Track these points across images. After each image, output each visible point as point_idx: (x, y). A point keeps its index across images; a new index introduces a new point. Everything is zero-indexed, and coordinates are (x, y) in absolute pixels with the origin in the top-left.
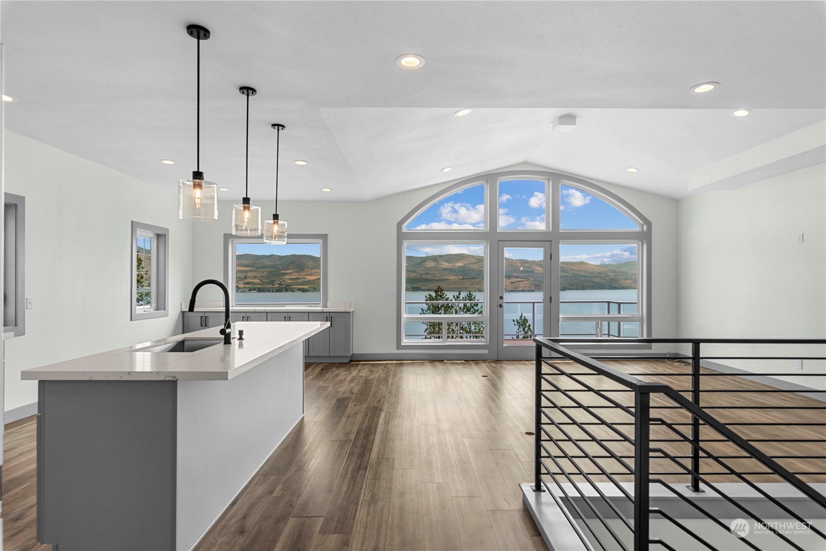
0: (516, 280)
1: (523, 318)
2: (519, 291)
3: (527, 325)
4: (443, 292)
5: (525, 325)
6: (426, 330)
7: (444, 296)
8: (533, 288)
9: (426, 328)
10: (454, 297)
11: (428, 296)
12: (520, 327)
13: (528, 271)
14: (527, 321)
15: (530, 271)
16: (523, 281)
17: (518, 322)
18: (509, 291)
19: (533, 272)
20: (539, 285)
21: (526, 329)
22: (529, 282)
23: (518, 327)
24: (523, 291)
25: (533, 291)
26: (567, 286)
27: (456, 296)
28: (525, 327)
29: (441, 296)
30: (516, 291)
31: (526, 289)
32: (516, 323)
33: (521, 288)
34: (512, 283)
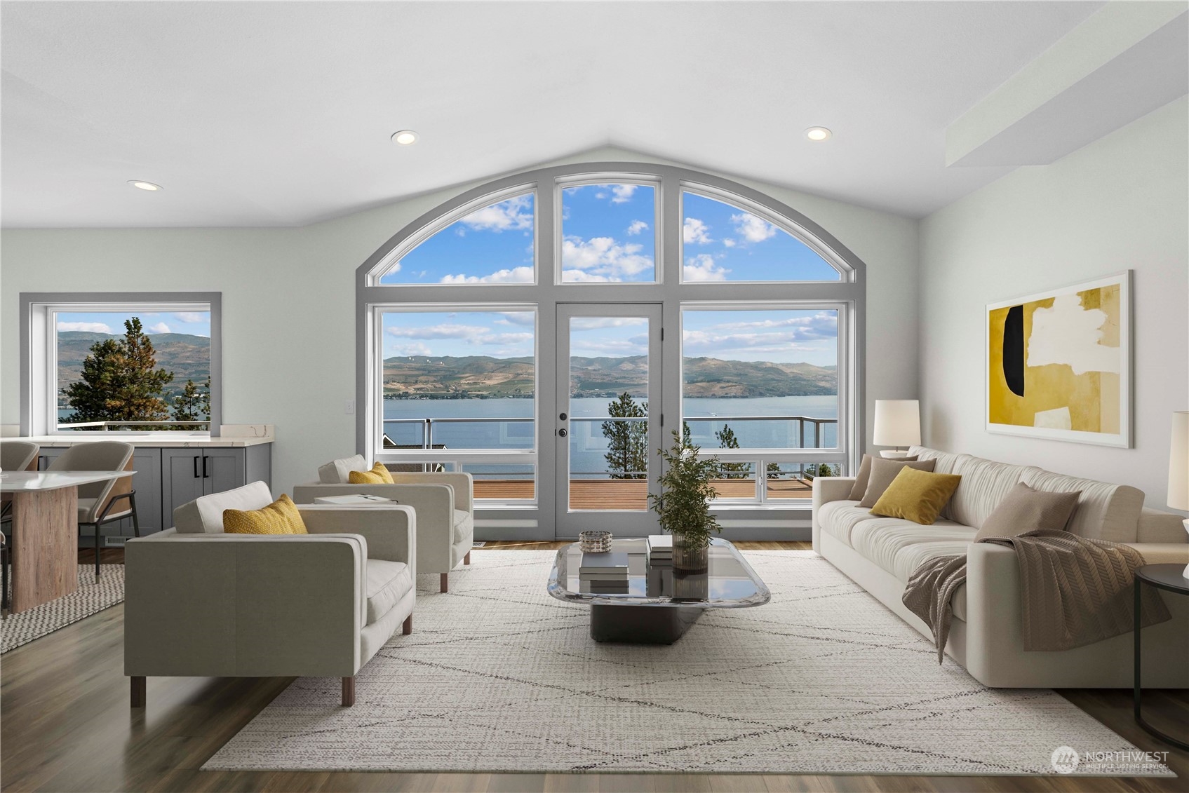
0: (727, 384)
1: (728, 430)
2: (730, 397)
3: (733, 438)
4: (631, 399)
5: (729, 438)
6: (610, 445)
7: (632, 403)
8: (747, 394)
9: (610, 442)
10: (643, 405)
11: (612, 404)
12: (724, 441)
13: (740, 374)
14: (733, 434)
15: (743, 375)
16: (736, 386)
17: (722, 435)
18: (719, 397)
19: (746, 375)
20: (754, 391)
21: (732, 443)
22: (741, 387)
23: (722, 441)
24: (735, 397)
25: (747, 397)
26: (787, 391)
27: (645, 404)
28: (730, 442)
29: (627, 404)
30: (727, 397)
31: (739, 394)
32: (719, 436)
33: (733, 394)
34: (722, 388)
